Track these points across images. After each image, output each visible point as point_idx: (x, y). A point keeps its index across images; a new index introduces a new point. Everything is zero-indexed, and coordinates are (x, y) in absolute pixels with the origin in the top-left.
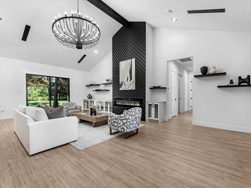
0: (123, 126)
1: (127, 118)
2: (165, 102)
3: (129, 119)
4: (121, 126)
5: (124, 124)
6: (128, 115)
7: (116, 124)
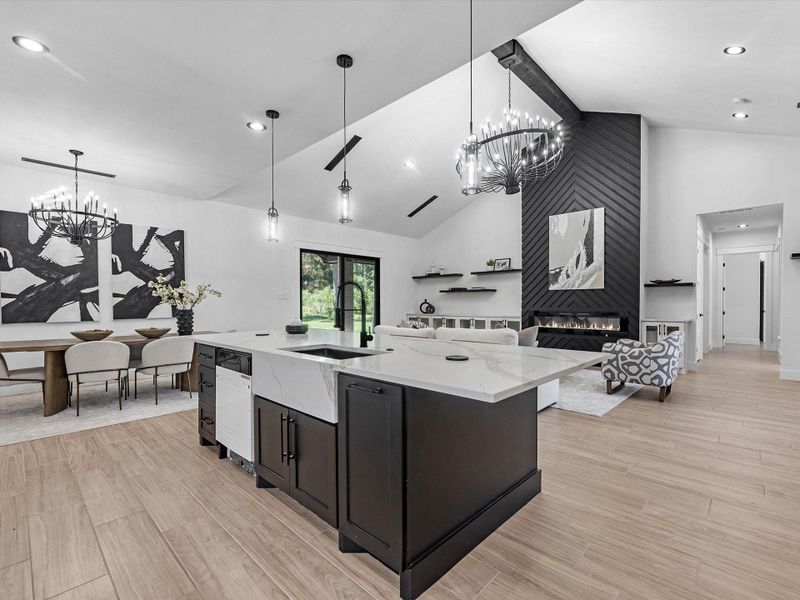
0: (659, 373)
1: (670, 353)
2: (690, 322)
3: (673, 355)
4: (652, 372)
5: (660, 368)
6: (672, 347)
7: (633, 369)
